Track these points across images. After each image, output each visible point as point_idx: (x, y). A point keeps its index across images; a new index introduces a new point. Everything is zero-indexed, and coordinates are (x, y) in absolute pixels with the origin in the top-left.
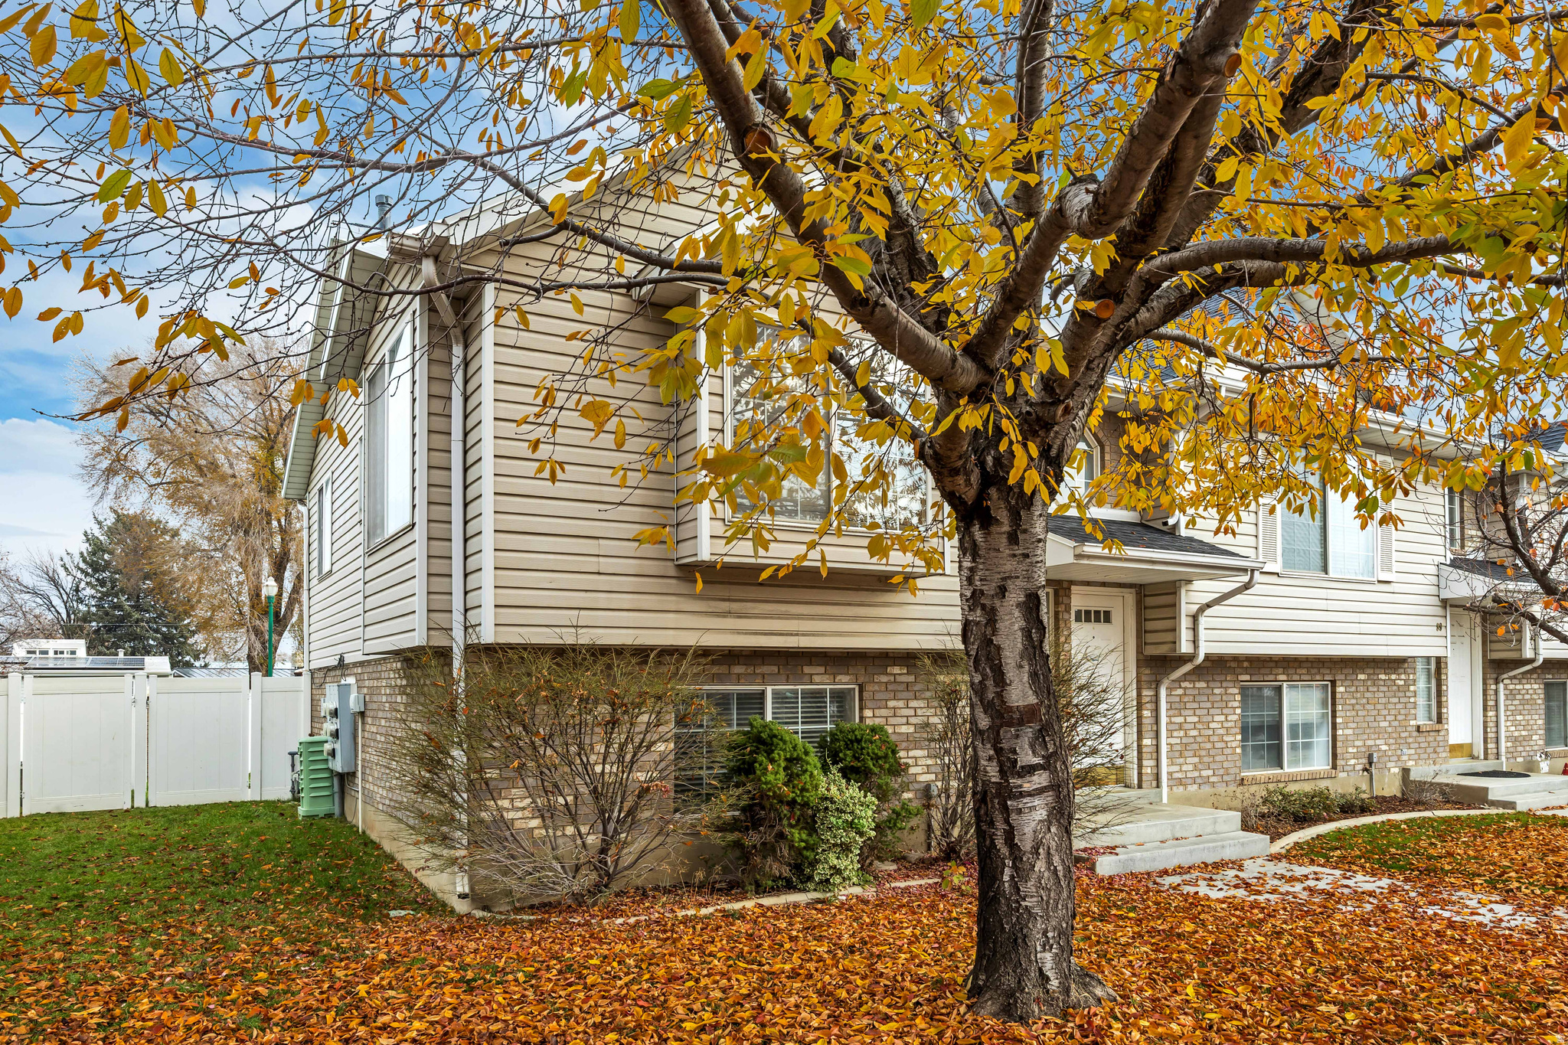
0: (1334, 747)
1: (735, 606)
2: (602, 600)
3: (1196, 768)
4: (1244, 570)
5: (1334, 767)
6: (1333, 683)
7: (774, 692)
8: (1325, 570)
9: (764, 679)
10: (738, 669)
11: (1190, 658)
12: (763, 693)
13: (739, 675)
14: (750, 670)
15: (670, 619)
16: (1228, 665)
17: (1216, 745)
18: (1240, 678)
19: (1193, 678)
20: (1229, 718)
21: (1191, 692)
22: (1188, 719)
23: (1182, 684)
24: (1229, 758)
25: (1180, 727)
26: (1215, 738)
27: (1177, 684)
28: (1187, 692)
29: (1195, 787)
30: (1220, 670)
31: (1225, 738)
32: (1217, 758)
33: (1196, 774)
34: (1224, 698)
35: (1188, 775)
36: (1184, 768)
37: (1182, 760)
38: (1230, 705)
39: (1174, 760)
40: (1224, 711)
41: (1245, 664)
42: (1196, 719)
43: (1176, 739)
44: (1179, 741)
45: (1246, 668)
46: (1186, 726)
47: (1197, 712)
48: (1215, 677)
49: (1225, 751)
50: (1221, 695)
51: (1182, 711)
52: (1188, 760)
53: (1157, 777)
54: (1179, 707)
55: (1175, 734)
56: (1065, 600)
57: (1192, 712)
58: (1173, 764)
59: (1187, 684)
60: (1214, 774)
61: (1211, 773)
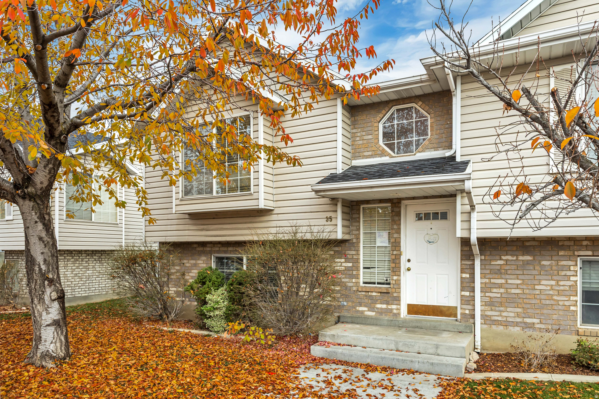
3: (518, 315)
9: (244, 253)
12: (242, 258)
16: (560, 244)
17: (544, 302)
18: (576, 253)
19: (517, 253)
20: (561, 283)
21: (513, 263)
22: (510, 281)
23: (503, 257)
24: (561, 313)
25: (500, 286)
26: (543, 297)
27: (498, 257)
28: (508, 263)
29: (517, 329)
30: (549, 248)
31: (555, 298)
32: (545, 311)
33: (519, 320)
34: (554, 268)
35: (509, 319)
36: (504, 314)
37: (502, 309)
38: (563, 273)
39: (493, 308)
40: (555, 278)
41: (585, 243)
42: (519, 282)
43: (496, 293)
44: (499, 295)
45: (586, 246)
46: (507, 286)
47: (520, 277)
48: (543, 252)
49: (555, 307)
50: (551, 266)
51: (503, 276)
52: (509, 309)
53: (473, 316)
54: (499, 272)
55: (495, 290)
56: (396, 209)
57: (515, 276)
58: (492, 310)
59: (509, 257)
60: (541, 323)
61: (538, 321)
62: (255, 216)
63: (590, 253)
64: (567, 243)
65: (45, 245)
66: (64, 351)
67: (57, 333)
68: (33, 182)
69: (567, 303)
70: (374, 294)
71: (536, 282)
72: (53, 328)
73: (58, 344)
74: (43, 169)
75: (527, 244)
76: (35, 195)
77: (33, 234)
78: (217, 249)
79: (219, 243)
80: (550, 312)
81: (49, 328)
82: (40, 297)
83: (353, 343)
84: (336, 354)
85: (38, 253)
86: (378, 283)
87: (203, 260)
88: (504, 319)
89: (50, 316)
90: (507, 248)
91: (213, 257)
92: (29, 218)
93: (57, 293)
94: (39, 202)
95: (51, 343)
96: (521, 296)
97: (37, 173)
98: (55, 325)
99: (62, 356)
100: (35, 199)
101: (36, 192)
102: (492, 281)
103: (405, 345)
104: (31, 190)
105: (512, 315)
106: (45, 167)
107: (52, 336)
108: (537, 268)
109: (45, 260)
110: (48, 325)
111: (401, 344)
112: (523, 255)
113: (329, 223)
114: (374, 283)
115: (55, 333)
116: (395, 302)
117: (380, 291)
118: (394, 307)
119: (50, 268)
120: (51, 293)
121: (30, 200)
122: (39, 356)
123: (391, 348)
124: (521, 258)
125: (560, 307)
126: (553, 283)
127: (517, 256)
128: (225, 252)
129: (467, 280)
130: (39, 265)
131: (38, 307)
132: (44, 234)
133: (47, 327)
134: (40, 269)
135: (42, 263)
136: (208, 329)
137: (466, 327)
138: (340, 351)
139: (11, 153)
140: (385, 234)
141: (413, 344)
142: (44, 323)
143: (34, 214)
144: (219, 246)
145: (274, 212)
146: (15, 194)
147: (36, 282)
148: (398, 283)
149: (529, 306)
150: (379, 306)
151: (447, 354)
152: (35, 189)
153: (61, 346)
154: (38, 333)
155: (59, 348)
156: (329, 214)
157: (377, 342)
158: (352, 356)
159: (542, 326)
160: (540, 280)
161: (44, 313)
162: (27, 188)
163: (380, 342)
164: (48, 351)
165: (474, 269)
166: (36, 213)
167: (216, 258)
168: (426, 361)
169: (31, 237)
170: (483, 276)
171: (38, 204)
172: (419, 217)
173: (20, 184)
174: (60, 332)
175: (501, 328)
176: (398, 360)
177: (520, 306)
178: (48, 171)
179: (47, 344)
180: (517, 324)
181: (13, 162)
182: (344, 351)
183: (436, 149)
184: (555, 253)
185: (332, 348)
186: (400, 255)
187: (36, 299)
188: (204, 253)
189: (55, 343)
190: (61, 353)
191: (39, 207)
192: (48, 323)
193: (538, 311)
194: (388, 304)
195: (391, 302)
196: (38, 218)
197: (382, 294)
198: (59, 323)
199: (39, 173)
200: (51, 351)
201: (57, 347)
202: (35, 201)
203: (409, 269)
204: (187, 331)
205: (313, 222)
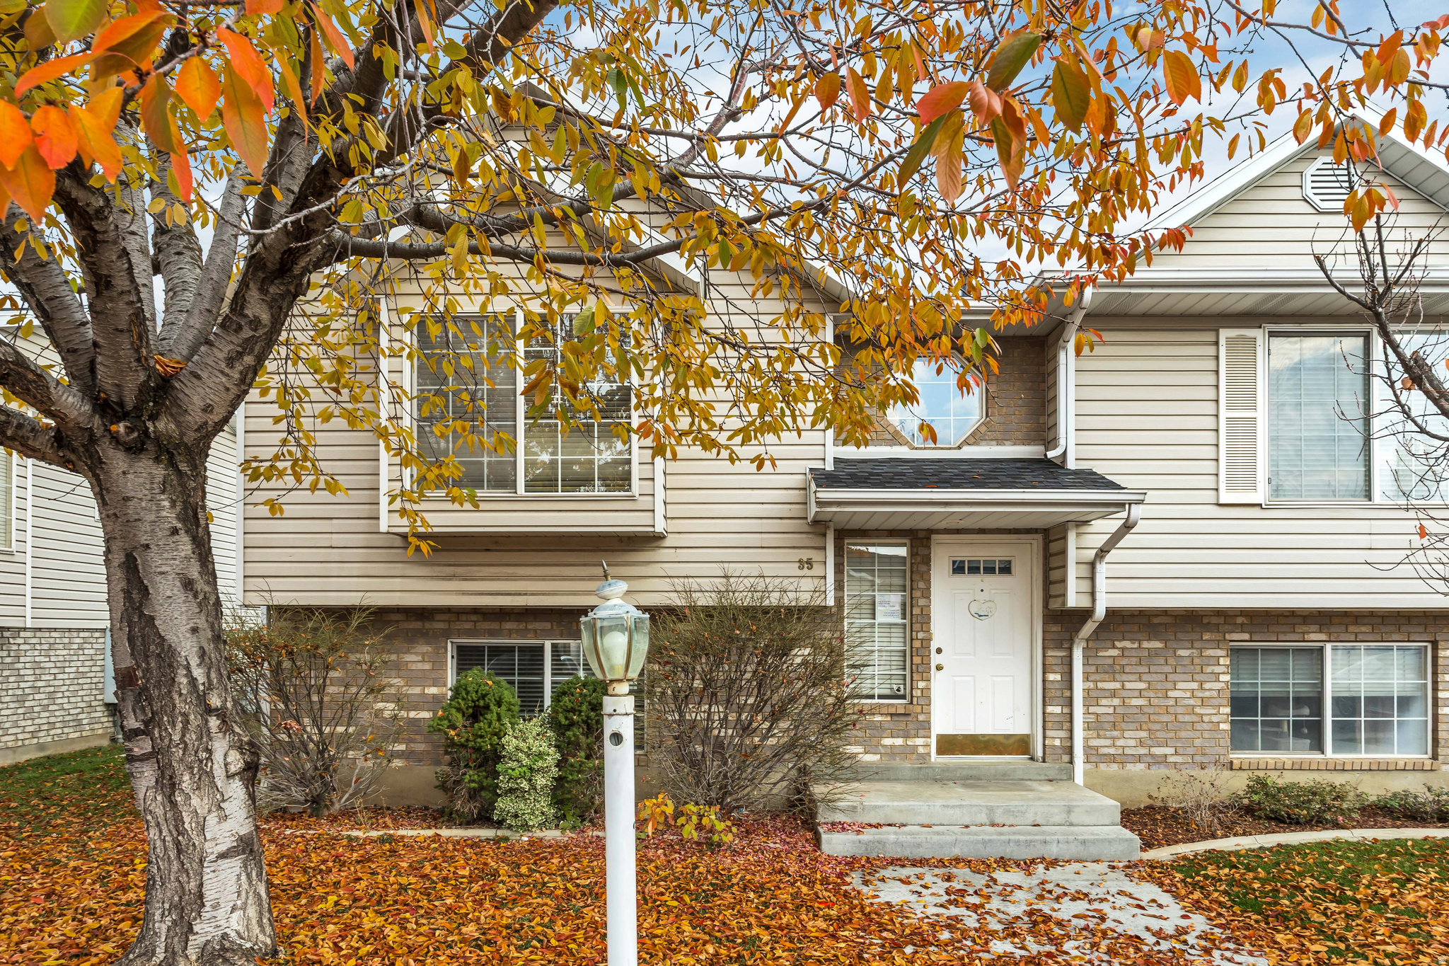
0: (1435, 730)
1: (460, 570)
2: (334, 569)
3: (1141, 743)
4: (1121, 505)
5: (1435, 757)
6: (1435, 645)
7: (554, 646)
8: (1369, 496)
9: (547, 634)
10: (509, 625)
11: (1086, 614)
12: (541, 649)
13: (510, 630)
14: (522, 626)
15: (397, 583)
16: (1205, 621)
17: (1180, 718)
18: (1228, 637)
19: (1139, 636)
20: (1207, 686)
21: (1133, 653)
22: (1128, 685)
23: (1118, 644)
24: (1206, 735)
25: (1113, 694)
26: (1179, 710)
27: (1109, 644)
28: (1126, 653)
29: (1141, 766)
30: (1189, 627)
31: (1198, 710)
32: (1183, 734)
33: (1143, 751)
34: (1196, 661)
35: (1128, 751)
36: (1120, 743)
37: (1115, 733)
38: (1209, 669)
39: (1101, 733)
40: (1197, 677)
41: (1240, 620)
42: (1143, 686)
43: (1105, 707)
44: (1111, 710)
45: (1242, 624)
46: (1124, 694)
47: (1145, 677)
48: (1179, 635)
49: (1198, 726)
50: (1192, 658)
51: (1117, 676)
52: (1127, 734)
53: (1070, 751)
54: (1112, 670)
55: (1104, 702)
56: (922, 551)
57: (1136, 677)
58: (1099, 737)
59: (1127, 644)
60: (1176, 753)
61: (1172, 751)
62: (613, 551)
63: (1246, 636)
64: (1214, 620)
65: (200, 604)
66: (268, 930)
67: (249, 876)
68: (176, 403)
69: (1215, 719)
70: (878, 718)
71: (1170, 685)
72: (235, 864)
73: (252, 912)
74: (223, 365)
75: (1156, 621)
76: (177, 446)
77: (164, 569)
78: (468, 626)
79: (476, 611)
80: (1191, 734)
81: (224, 863)
82: (200, 769)
83: (897, 819)
84: (884, 846)
85: (183, 629)
86: (880, 697)
87: (423, 655)
88: (1120, 752)
89: (227, 826)
90: (1123, 628)
91: (449, 645)
92: (153, 517)
93: (242, 753)
94: (184, 467)
95: (233, 909)
96: (1146, 710)
97: (198, 377)
98: (244, 852)
99: (266, 945)
100: (171, 456)
101: (182, 435)
102: (1100, 685)
103: (1008, 812)
104: (164, 425)
105: (1132, 743)
106: (230, 361)
107: (234, 889)
108: (1171, 661)
109: (202, 654)
110: (223, 856)
111: (999, 811)
112: (1149, 640)
113: (806, 572)
114: (872, 697)
115: (244, 877)
116: (922, 732)
117: (892, 711)
118: (919, 741)
119: (213, 675)
120: (226, 755)
121: (157, 460)
122: (194, 957)
123: (978, 822)
124: (1146, 644)
125: (1205, 726)
126: (1195, 685)
127: (1140, 641)
128: (492, 634)
129: (1057, 686)
130: (188, 667)
131: (195, 801)
132: (194, 572)
133: (220, 862)
134: (193, 681)
135: (194, 661)
136: (499, 824)
137: (1061, 770)
138: (892, 837)
139: (126, 298)
140: (895, 598)
141: (1023, 809)
142: (212, 849)
143: (166, 504)
144: (474, 618)
145: (667, 543)
146: (98, 432)
147: (186, 722)
148: (926, 694)
149: (1157, 727)
150: (887, 741)
151: (1088, 820)
152: (178, 424)
153: (261, 914)
154: (193, 885)
155: (254, 922)
156: (806, 554)
157: (951, 812)
158: (919, 845)
159: (1179, 759)
160: (1175, 683)
161: (212, 820)
162: (153, 417)
163: (958, 811)
164: (225, 936)
165: (1070, 665)
166: (173, 505)
167: (458, 647)
168: (1071, 838)
169: (158, 578)
170: (1086, 678)
171: (179, 472)
172: (958, 568)
173: (121, 404)
174: (254, 873)
175: (1115, 767)
176: (1018, 842)
177: (1144, 727)
178: (237, 376)
179: (221, 913)
180: (1139, 759)
181: (123, 326)
182: (902, 838)
183: (1000, 442)
184: (1198, 637)
185: (869, 835)
186: (930, 639)
187: (186, 777)
188: (427, 636)
189: (244, 908)
190: (261, 937)
191: (183, 485)
192: (222, 848)
193: (1172, 735)
194: (907, 737)
195: (913, 732)
196: (178, 518)
197: (895, 718)
198: (253, 844)
199: (204, 375)
200: (233, 934)
201: (249, 919)
202: (172, 463)
203: (939, 668)
204: (430, 833)
205: (768, 569)
